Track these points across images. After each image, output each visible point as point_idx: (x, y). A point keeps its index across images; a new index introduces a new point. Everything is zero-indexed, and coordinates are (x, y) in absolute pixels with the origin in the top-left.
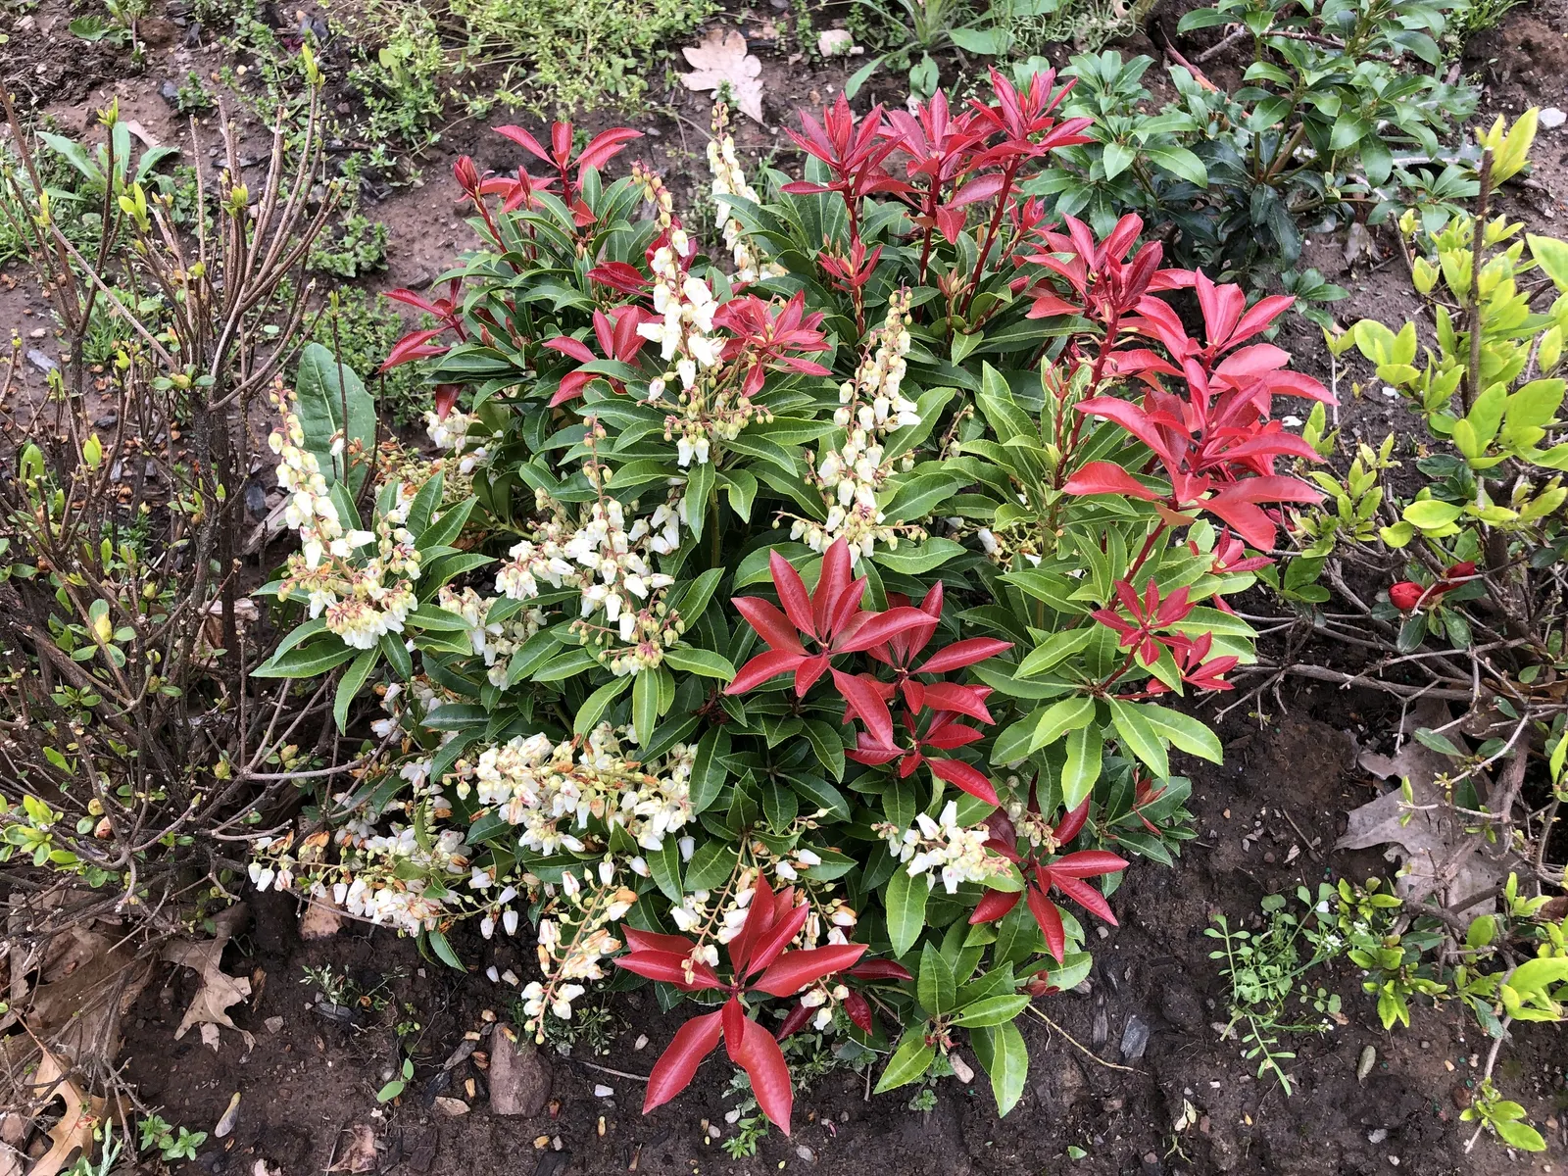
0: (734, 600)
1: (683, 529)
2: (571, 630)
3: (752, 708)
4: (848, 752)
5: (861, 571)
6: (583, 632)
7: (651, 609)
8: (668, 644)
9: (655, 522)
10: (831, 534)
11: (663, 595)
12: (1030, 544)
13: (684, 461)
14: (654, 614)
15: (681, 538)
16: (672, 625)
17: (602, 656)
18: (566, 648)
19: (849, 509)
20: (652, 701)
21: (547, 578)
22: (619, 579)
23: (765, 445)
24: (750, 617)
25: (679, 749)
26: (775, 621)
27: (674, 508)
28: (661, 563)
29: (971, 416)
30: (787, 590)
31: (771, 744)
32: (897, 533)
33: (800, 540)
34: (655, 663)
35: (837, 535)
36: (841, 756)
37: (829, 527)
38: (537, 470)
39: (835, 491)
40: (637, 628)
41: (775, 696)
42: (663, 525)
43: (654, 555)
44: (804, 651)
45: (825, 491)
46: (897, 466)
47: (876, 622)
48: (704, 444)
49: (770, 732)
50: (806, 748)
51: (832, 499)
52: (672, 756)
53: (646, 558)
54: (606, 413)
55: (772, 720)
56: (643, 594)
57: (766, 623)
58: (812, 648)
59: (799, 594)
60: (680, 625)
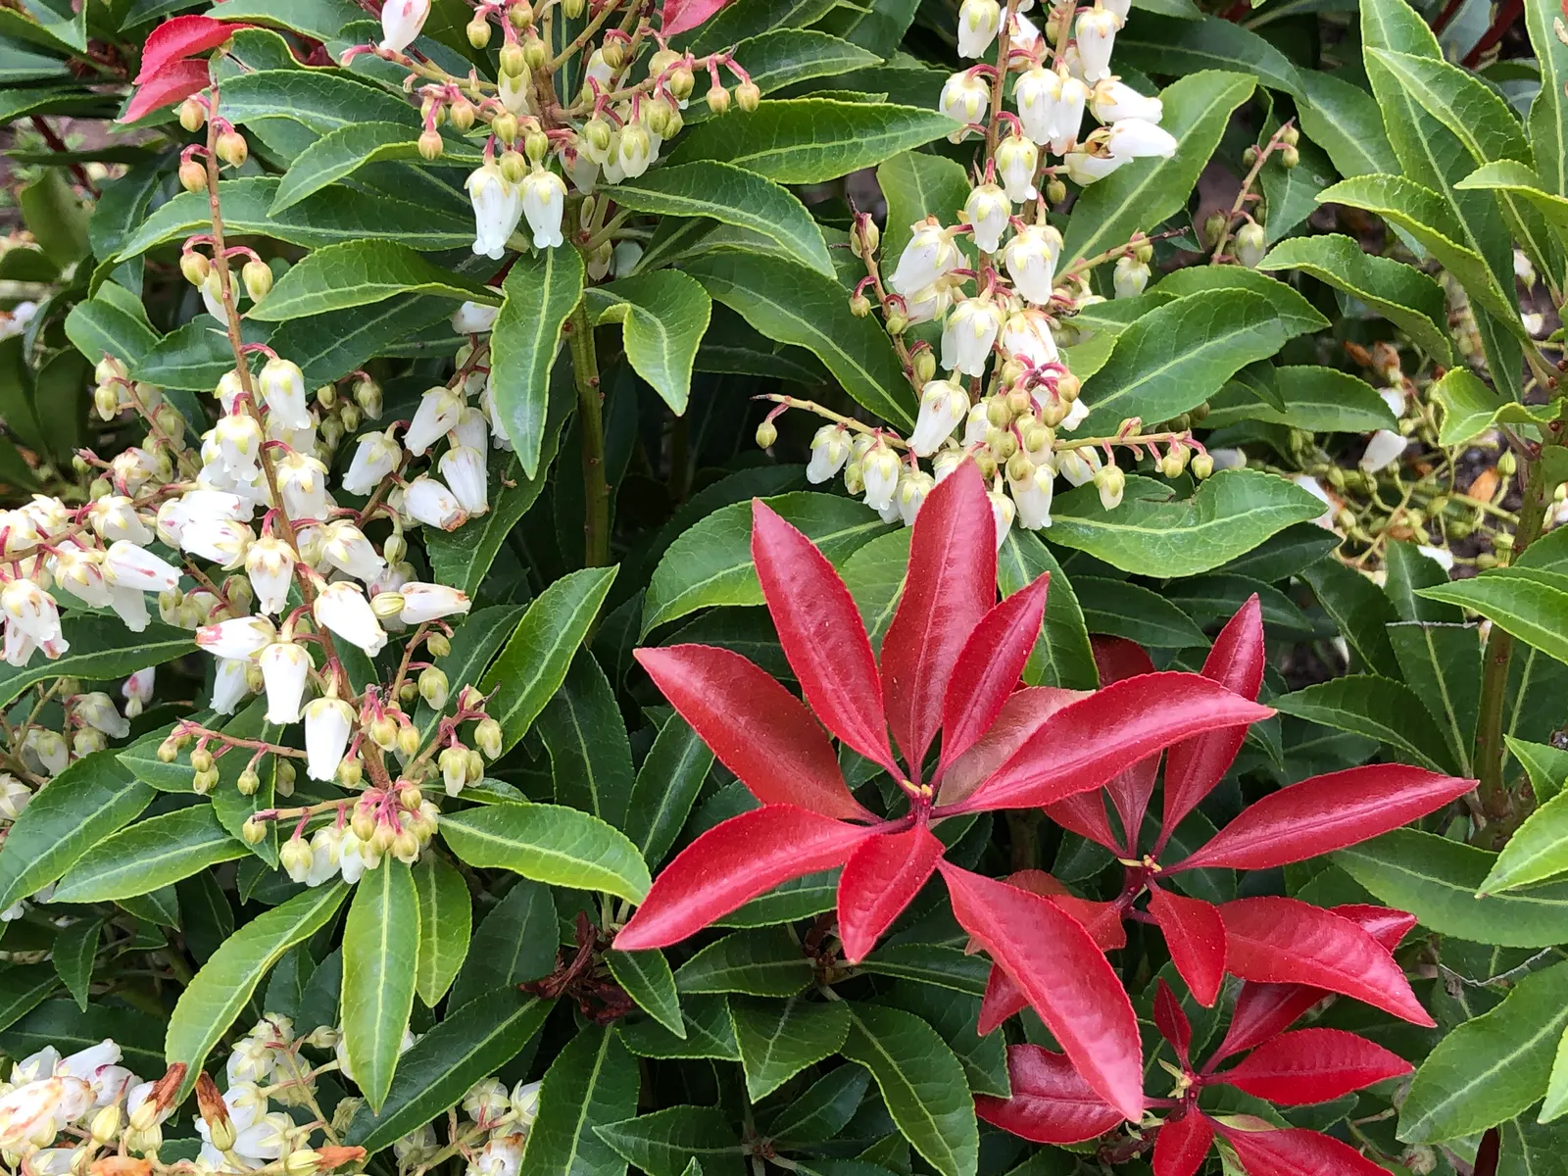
0: (645, 656)
1: (498, 459)
2: (166, 750)
3: (702, 978)
4: (988, 1107)
5: (1016, 570)
6: (200, 757)
7: (401, 688)
8: (453, 788)
9: (418, 440)
10: (927, 465)
11: (438, 645)
12: (1416, 517)
13: (490, 240)
14: (414, 706)
15: (494, 485)
16: (465, 734)
17: (252, 830)
18: (162, 802)
19: (978, 388)
20: (401, 964)
21: (99, 600)
22: (301, 599)
23: (733, 187)
24: (695, 708)
25: (487, 1099)
26: (767, 718)
27: (474, 401)
28: (434, 554)
29: (1293, 156)
30: (804, 622)
31: (757, 1089)
32: (1124, 458)
33: (836, 484)
34: (409, 844)
35: (946, 466)
36: (964, 1118)
37: (922, 442)
38: (111, 317)
39: (933, 337)
40: (357, 743)
41: (769, 941)
42: (442, 446)
43: (417, 537)
44: (854, 809)
45: (909, 337)
46: (1104, 279)
47: (1078, 720)
48: (547, 186)
49: (754, 1048)
50: (856, 1092)
51: (926, 363)
52: (463, 1116)
53: (394, 544)
54: (258, 111)
55: (758, 1011)
56: (370, 640)
57: (740, 724)
58: (877, 796)
59: (840, 634)
60: (489, 734)
